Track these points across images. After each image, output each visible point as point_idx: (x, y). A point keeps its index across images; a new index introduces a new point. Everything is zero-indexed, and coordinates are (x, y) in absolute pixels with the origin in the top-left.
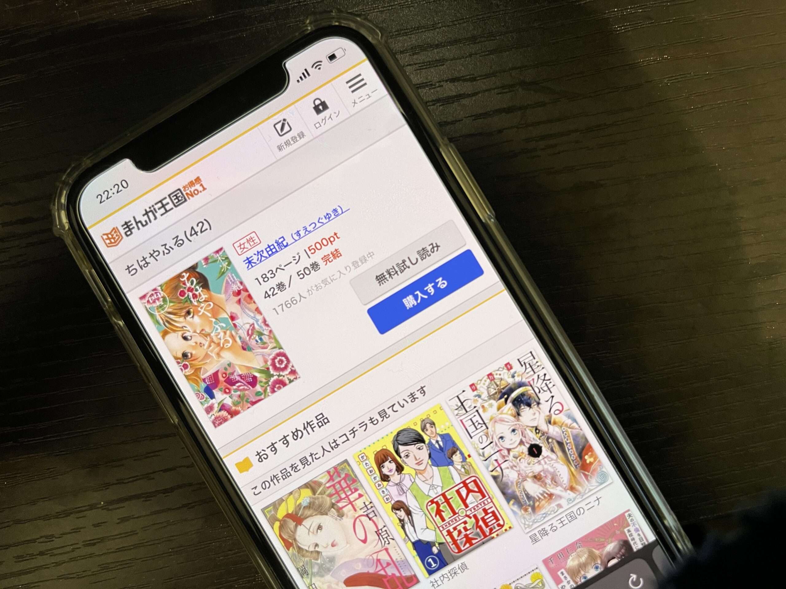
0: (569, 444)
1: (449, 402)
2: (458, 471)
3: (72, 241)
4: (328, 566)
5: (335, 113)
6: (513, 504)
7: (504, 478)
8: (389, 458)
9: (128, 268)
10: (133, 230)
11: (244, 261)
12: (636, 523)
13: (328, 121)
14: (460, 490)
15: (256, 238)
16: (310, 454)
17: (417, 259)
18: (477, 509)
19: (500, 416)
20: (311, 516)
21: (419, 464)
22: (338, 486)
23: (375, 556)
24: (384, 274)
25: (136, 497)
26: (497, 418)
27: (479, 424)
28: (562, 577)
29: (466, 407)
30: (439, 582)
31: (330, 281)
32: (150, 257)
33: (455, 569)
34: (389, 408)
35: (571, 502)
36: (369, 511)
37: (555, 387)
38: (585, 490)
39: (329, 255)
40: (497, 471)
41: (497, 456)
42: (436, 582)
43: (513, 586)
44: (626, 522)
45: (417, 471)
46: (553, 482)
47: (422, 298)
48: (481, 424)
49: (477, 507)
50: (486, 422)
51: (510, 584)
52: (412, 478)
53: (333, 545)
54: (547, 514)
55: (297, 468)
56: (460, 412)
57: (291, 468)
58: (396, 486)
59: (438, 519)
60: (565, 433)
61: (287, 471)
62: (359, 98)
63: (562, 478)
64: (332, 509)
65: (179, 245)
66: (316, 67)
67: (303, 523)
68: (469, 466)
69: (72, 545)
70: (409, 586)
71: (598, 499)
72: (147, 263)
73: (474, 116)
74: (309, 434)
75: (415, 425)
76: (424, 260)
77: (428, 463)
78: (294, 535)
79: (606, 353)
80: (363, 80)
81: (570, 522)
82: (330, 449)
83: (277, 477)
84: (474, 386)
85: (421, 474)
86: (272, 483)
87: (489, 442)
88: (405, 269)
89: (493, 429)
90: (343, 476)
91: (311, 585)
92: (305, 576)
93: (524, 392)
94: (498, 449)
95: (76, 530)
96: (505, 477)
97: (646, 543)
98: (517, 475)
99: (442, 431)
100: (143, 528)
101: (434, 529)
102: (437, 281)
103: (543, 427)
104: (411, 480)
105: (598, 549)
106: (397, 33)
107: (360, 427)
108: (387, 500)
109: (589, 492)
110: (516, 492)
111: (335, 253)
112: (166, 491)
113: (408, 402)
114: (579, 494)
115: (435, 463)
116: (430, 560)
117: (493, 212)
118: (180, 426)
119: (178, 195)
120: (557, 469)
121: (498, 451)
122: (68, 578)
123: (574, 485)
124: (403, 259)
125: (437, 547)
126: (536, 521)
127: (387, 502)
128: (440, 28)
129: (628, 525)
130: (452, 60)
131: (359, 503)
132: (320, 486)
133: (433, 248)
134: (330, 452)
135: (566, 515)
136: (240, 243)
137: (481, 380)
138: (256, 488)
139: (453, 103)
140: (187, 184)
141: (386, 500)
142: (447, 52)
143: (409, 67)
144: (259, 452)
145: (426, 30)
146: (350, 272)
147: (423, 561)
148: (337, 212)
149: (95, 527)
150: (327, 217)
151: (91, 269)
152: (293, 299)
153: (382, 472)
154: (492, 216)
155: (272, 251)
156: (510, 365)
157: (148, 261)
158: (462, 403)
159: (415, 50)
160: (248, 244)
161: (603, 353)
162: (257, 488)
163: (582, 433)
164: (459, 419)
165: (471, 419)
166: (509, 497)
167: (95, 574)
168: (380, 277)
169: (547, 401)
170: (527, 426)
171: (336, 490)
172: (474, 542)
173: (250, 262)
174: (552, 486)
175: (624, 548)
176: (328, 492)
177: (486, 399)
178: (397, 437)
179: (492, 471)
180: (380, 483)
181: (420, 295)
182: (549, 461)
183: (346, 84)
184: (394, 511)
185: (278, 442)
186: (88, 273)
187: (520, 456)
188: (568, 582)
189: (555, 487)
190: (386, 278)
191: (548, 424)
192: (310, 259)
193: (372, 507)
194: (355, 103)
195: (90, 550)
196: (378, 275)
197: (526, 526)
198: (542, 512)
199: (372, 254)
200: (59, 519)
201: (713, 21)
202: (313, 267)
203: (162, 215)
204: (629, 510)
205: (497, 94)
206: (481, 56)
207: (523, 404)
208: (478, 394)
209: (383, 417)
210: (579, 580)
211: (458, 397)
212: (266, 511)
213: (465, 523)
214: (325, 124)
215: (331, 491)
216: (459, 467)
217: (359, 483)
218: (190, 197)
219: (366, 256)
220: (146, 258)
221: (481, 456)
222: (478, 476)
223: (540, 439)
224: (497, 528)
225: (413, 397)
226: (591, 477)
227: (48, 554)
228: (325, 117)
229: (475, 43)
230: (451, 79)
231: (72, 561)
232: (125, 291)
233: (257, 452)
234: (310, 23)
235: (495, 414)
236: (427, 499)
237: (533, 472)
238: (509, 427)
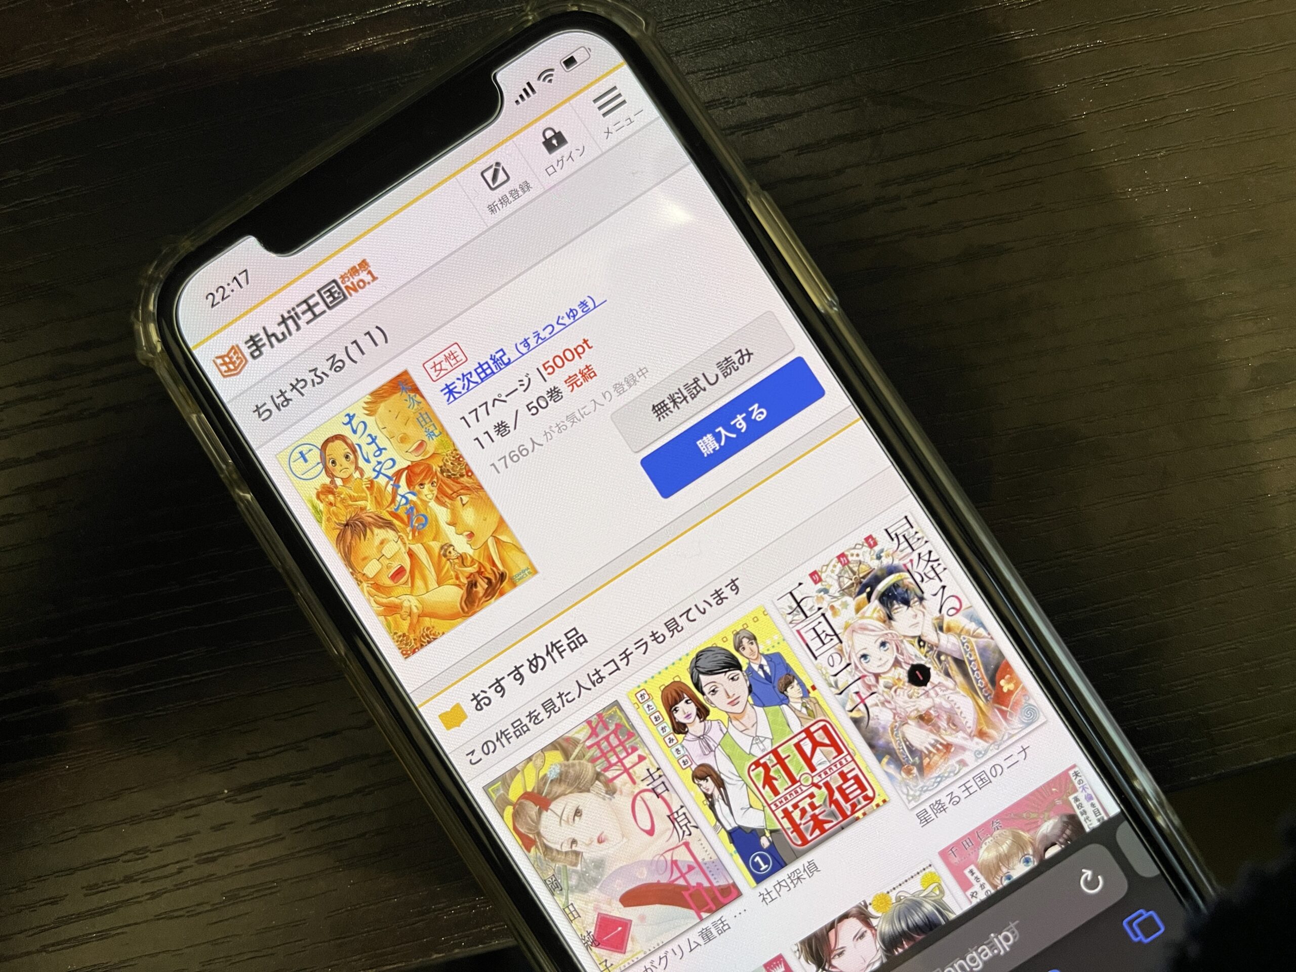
0: (973, 663)
1: (776, 602)
2: (796, 712)
3: (167, 371)
4: (593, 873)
5: (578, 150)
6: (888, 763)
7: (871, 722)
8: (685, 696)
9: (258, 408)
10: (263, 349)
11: (442, 391)
12: (1088, 786)
13: (568, 163)
14: (802, 743)
15: (459, 352)
16: (558, 695)
17: (717, 376)
18: (829, 773)
19: (860, 622)
20: (563, 794)
21: (733, 703)
22: (604, 745)
23: (668, 856)
24: (665, 403)
25: (282, 779)
26: (856, 626)
27: (827, 635)
28: (972, 878)
29: (805, 609)
30: (774, 894)
31: (579, 416)
32: (292, 390)
33: (798, 872)
34: (681, 616)
35: (981, 756)
36: (656, 784)
37: (946, 571)
38: (1004, 735)
39: (576, 375)
40: (859, 710)
41: (858, 686)
42: (768, 893)
43: (893, 895)
44: (1071, 786)
45: (731, 716)
46: (951, 725)
47: (726, 436)
48: (830, 635)
49: (830, 769)
50: (838, 632)
51: (888, 893)
52: (722, 726)
53: (600, 841)
54: (943, 776)
55: (539, 717)
56: (795, 618)
57: (529, 718)
58: (697, 742)
59: (767, 791)
60: (966, 644)
61: (521, 723)
62: (615, 125)
63: (965, 718)
64: (597, 782)
65: (338, 369)
66: (544, 80)
67: (550, 807)
68: (814, 703)
69: (177, 862)
70: (726, 902)
72: (286, 400)
73: (797, 148)
74: (555, 662)
76: (729, 376)
77: (748, 701)
78: (537, 827)
79: (1026, 518)
80: (619, 95)
81: (980, 789)
82: (590, 685)
83: (506, 733)
84: (816, 576)
85: (738, 720)
86: (498, 744)
87: (844, 664)
88: (698, 392)
89: (850, 643)
90: (612, 727)
91: (568, 907)
92: (557, 892)
93: (899, 581)
94: (860, 675)
95: (185, 838)
96: (873, 719)
97: (1106, 818)
98: (892, 716)
99: (768, 650)
100: (292, 829)
101: (762, 808)
102: (750, 409)
103: (931, 636)
104: (721, 730)
105: (1028, 831)
106: (670, 23)
107: (637, 648)
108: (685, 764)
109: (1009, 738)
110: (891, 742)
111: (585, 371)
112: (327, 769)
113: (711, 606)
114: (993, 743)
115: (759, 702)
116: (758, 859)
117: (836, 298)
118: (348, 658)
119: (333, 291)
120: (955, 704)
121: (859, 679)
122: (172, 918)
123: (985, 729)
124: (694, 377)
125: (768, 838)
127: (684, 767)
128: (738, 11)
129: (1075, 790)
130: (759, 62)
131: (640, 771)
132: (576, 746)
133: (742, 356)
134: (590, 689)
135: (973, 778)
136: (434, 362)
137: (827, 565)
138: (473, 752)
139: (762, 129)
140: (347, 271)
141: (682, 764)
142: (749, 50)
143: (692, 75)
144: (476, 695)
145: (715, 15)
146: (610, 400)
147: (745, 859)
148: (587, 306)
149: (214, 831)
150: (571, 314)
151: (199, 412)
152: (521, 448)
153: (675, 718)
154: (835, 303)
155: (486, 373)
156: (873, 539)
157: (288, 397)
158: (798, 604)
159: (699, 48)
160: (448, 363)
161: (1021, 519)
162: (475, 753)
163: (992, 643)
164: (794, 630)
165: (814, 629)
166: (880, 751)
167: (217, 909)
168: (659, 407)
169: (935, 595)
170: (905, 636)
171: (601, 750)
172: (827, 826)
173: (451, 392)
174: (949, 731)
175: (1070, 827)
176: (589, 755)
177: (837, 594)
178: (696, 662)
179: (851, 711)
180: (672, 736)
181: (723, 432)
182: (943, 691)
183: (593, 103)
184: (696, 782)
185: (506, 676)
186: (195, 421)
187: (894, 685)
188: (981, 886)
189: (954, 732)
190: (668, 409)
191: (939, 632)
192: (546, 383)
193: (660, 776)
194: (608, 132)
195: (208, 869)
196: (655, 404)
197: (910, 798)
198: (936, 775)
199: (644, 371)
200: (155, 821)
202: (551, 396)
203: (308, 323)
204: (1074, 766)
205: (833, 112)
206: (804, 54)
207: (897, 601)
208: (823, 587)
209: (673, 630)
210: (999, 882)
211: (791, 593)
212: (490, 790)
213: (812, 796)
214: (562, 168)
215: (595, 752)
216: (798, 706)
217: (638, 740)
218: (351, 291)
219: (635, 374)
220: (286, 392)
221: (831, 686)
222: (828, 719)
223: (926, 656)
224: (864, 803)
225: (719, 596)
226: (1011, 714)
227: (140, 879)
228: (563, 157)
229: (795, 34)
230: (759, 92)
231: (179, 889)
232: (254, 447)
233: (473, 695)
234: (532, 10)
235: (853, 618)
236: (749, 760)
237: (917, 709)
238: (876, 638)
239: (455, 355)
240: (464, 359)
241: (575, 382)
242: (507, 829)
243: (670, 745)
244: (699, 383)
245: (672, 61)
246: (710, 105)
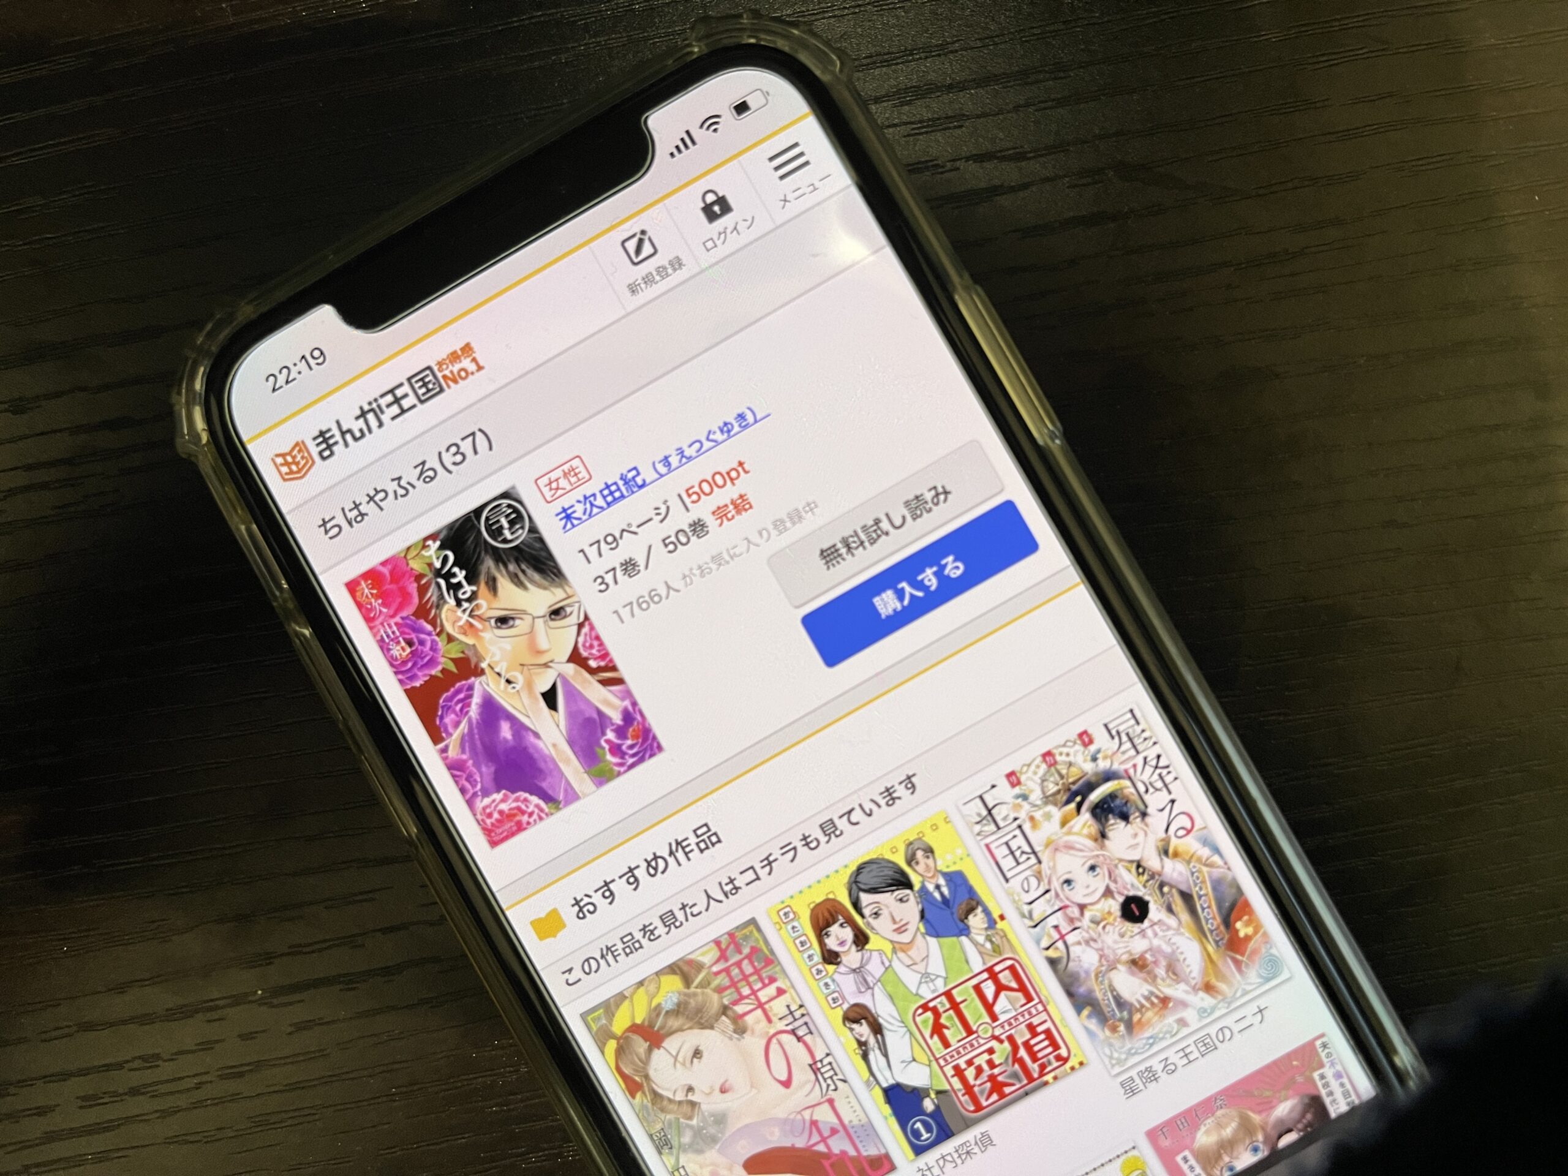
0: (1203, 898)
1: (963, 809)
2: (979, 947)
3: (213, 468)
4: (712, 1130)
5: (745, 220)
6: (1089, 1017)
7: (1071, 964)
8: (840, 917)
9: (324, 523)
10: (335, 448)
11: (557, 515)
12: (1336, 1061)
13: (732, 237)
14: (982, 985)
16: (681, 906)
17: (904, 518)
18: (1014, 1024)
19: (1066, 838)
20: (680, 1030)
21: (900, 930)
22: (735, 972)
23: (807, 1115)
24: (837, 547)
25: (329, 982)
26: (1061, 842)
27: (1023, 852)
28: (1185, 1167)
29: (998, 819)
30: (936, 1170)
31: (727, 558)
32: (368, 502)
33: (968, 1144)
34: (841, 817)
35: (1206, 1014)
36: (797, 1024)
37: (1178, 781)
39: (726, 506)
40: (1057, 949)
41: (1057, 919)
42: (929, 1169)
44: (1317, 1059)
45: (897, 946)
46: (1171, 974)
47: (912, 596)
48: (1027, 853)
49: (1016, 1019)
50: (1037, 849)
52: (884, 958)
53: (723, 1091)
54: (1157, 1037)
55: (655, 932)
56: (986, 828)
57: (642, 932)
58: (852, 976)
59: (935, 1042)
60: (1196, 874)
61: (633, 938)
62: (794, 191)
63: (1188, 966)
64: (724, 1018)
65: (428, 480)
66: (708, 128)
67: (664, 1044)
68: (1002, 937)
69: (197, 1075)
71: (1261, 1011)
72: (362, 515)
73: (1020, 230)
74: (679, 864)
75: (893, 853)
76: (919, 520)
77: (918, 929)
78: (644, 1068)
79: (1279, 714)
80: (802, 154)
81: (1203, 1056)
82: (721, 897)
83: (613, 949)
84: (1014, 777)
85: (903, 951)
86: (602, 962)
87: (1041, 890)
88: (879, 536)
89: (1051, 864)
90: (746, 951)
91: (678, 1170)
92: (666, 1150)
93: (1117, 790)
94: (1061, 905)
95: (206, 1046)
96: (1074, 961)
97: (1357, 1102)
98: (1097, 957)
99: (948, 867)
100: (338, 1044)
101: (927, 1063)
102: (943, 562)
103: (1153, 862)
104: (883, 963)
105: (1260, 1112)
106: (868, 61)
107: (783, 854)
109: (1242, 995)
110: (1095, 991)
111: (739, 501)
112: (386, 971)
113: (879, 806)
114: (1223, 1000)
115: (932, 930)
116: (919, 1125)
117: (1059, 424)
118: (420, 843)
119: (427, 380)
120: (1178, 948)
121: (1060, 909)
122: (187, 1142)
123: (1214, 981)
124: (874, 516)
125: (932, 1100)
126: (1133, 1051)
127: (834, 1005)
128: (956, 51)
129: (1321, 1065)
130: (978, 117)
131: (778, 1007)
132: (699, 971)
133: (937, 495)
134: (720, 902)
135: (1195, 1042)
136: (550, 479)
137: (1029, 765)
138: (570, 970)
139: (980, 203)
140: (445, 357)
141: (831, 1002)
142: (966, 101)
143: (891, 130)
144: (579, 899)
145: (928, 54)
146: (768, 540)
147: (903, 1125)
148: (745, 420)
149: (243, 1040)
150: (725, 429)
151: (251, 523)
152: (653, 593)
153: (825, 945)
154: (1057, 433)
155: (613, 497)
156: (1088, 735)
157: (363, 512)
158: (989, 811)
159: (904, 96)
161: (1272, 715)
162: (573, 971)
163: (1230, 877)
164: (982, 843)
165: (1007, 844)
166: (1081, 1001)
167: (242, 1135)
168: (829, 552)
169: (1162, 810)
170: (1121, 860)
171: (731, 978)
172: (1007, 1090)
173: (568, 517)
174: (1168, 981)
175: (1312, 1110)
176: (717, 982)
177: (1039, 802)
178: (857, 875)
179: (1047, 949)
180: (820, 967)
181: (908, 589)
182: (1163, 931)
183: (767, 162)
184: (848, 1025)
185: (617, 879)
186: (244, 532)
187: (1102, 920)
189: (1173, 983)
190: (840, 555)
191: (1163, 857)
192: (688, 514)
193: (803, 1015)
194: (785, 201)
195: (232, 1086)
196: (825, 547)
197: (1114, 1062)
198: (1147, 1034)
199: (813, 505)
200: (171, 1023)
201: (1505, 48)
202: (694, 530)
203: (393, 418)
204: (1322, 1036)
205: (1068, 187)
206: (1036, 110)
207: (1114, 815)
208: (1022, 792)
209: (829, 835)
211: (981, 797)
212: (589, 1018)
213: (991, 1051)
214: (724, 243)
215: (722, 980)
216: (981, 939)
217: (778, 969)
218: (451, 383)
219: (801, 509)
220: (360, 504)
221: (1023, 916)
222: (1017, 958)
223: (1145, 886)
224: (1055, 1064)
225: (890, 795)
226: (1247, 965)
227: (148, 1092)
228: (726, 228)
229: (1027, 84)
230: (975, 155)
231: (196, 1108)
232: (317, 570)
233: (575, 899)
234: (699, 40)
235: (1056, 833)
236: (915, 1002)
237: (1129, 952)
238: (1084, 860)
239: (577, 471)
240: (587, 477)
241: (725, 515)
242: (606, 1067)
243: (817, 977)
244: (881, 525)
245: (870, 113)
246: (913, 169)
